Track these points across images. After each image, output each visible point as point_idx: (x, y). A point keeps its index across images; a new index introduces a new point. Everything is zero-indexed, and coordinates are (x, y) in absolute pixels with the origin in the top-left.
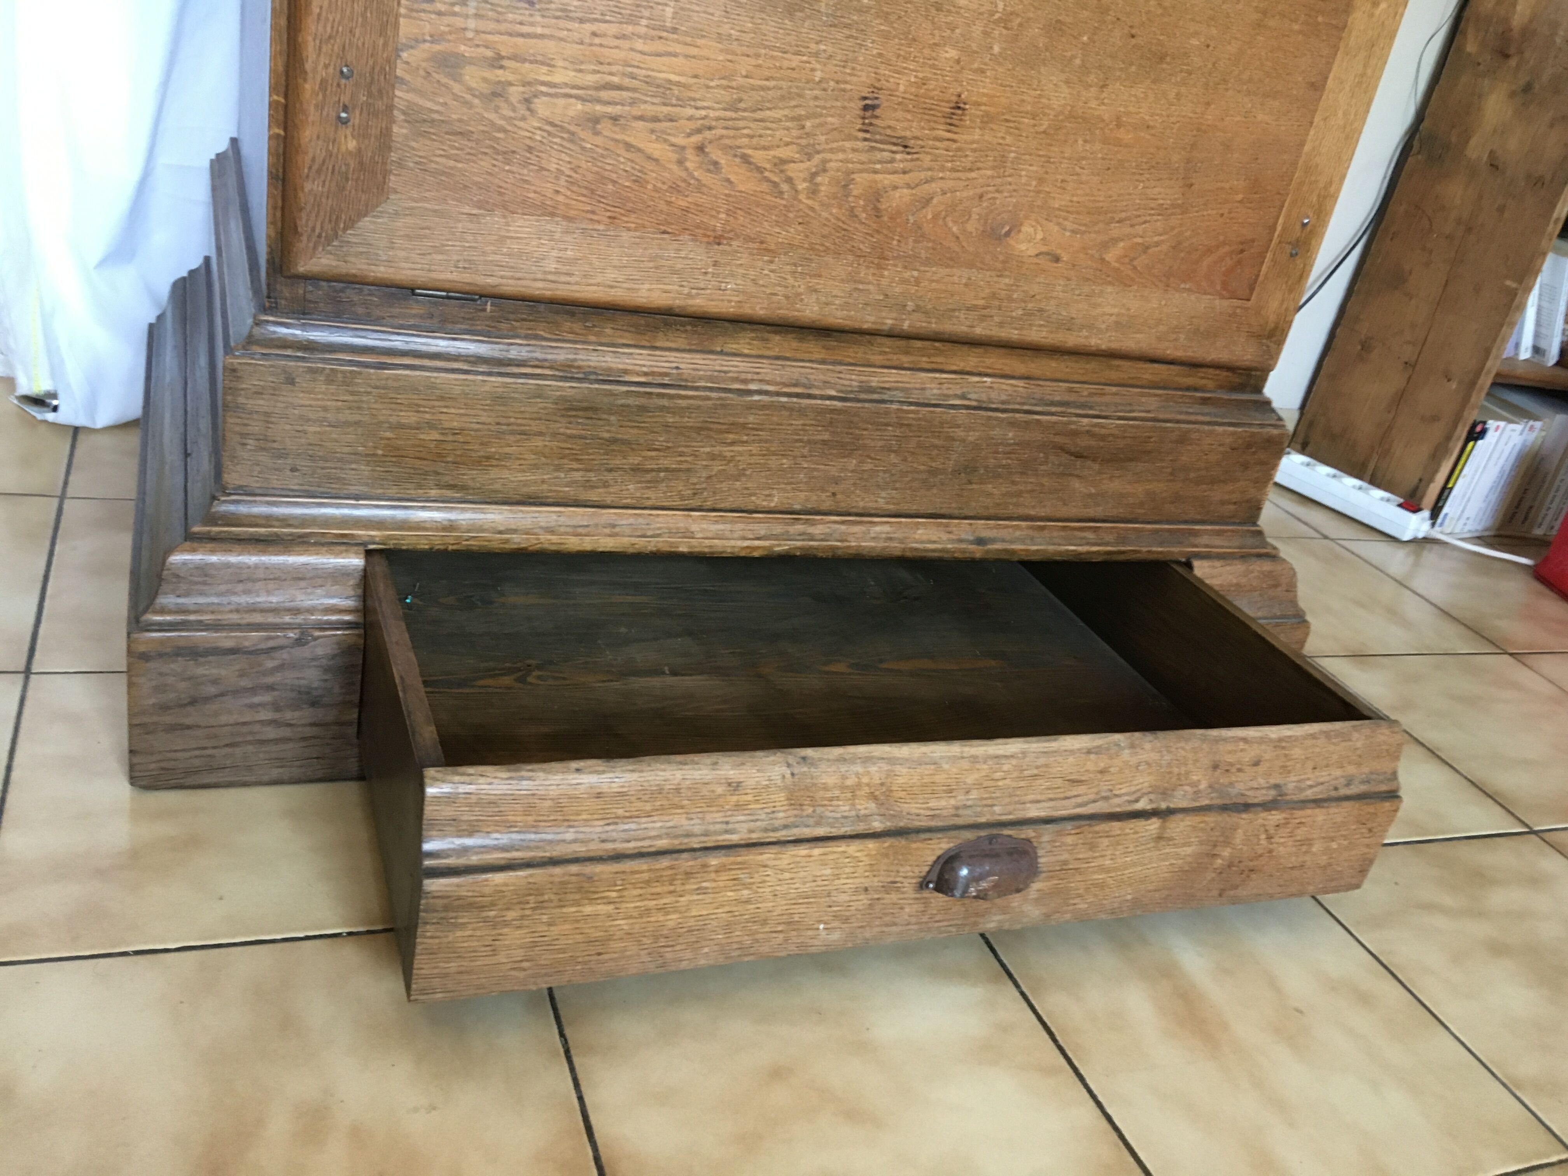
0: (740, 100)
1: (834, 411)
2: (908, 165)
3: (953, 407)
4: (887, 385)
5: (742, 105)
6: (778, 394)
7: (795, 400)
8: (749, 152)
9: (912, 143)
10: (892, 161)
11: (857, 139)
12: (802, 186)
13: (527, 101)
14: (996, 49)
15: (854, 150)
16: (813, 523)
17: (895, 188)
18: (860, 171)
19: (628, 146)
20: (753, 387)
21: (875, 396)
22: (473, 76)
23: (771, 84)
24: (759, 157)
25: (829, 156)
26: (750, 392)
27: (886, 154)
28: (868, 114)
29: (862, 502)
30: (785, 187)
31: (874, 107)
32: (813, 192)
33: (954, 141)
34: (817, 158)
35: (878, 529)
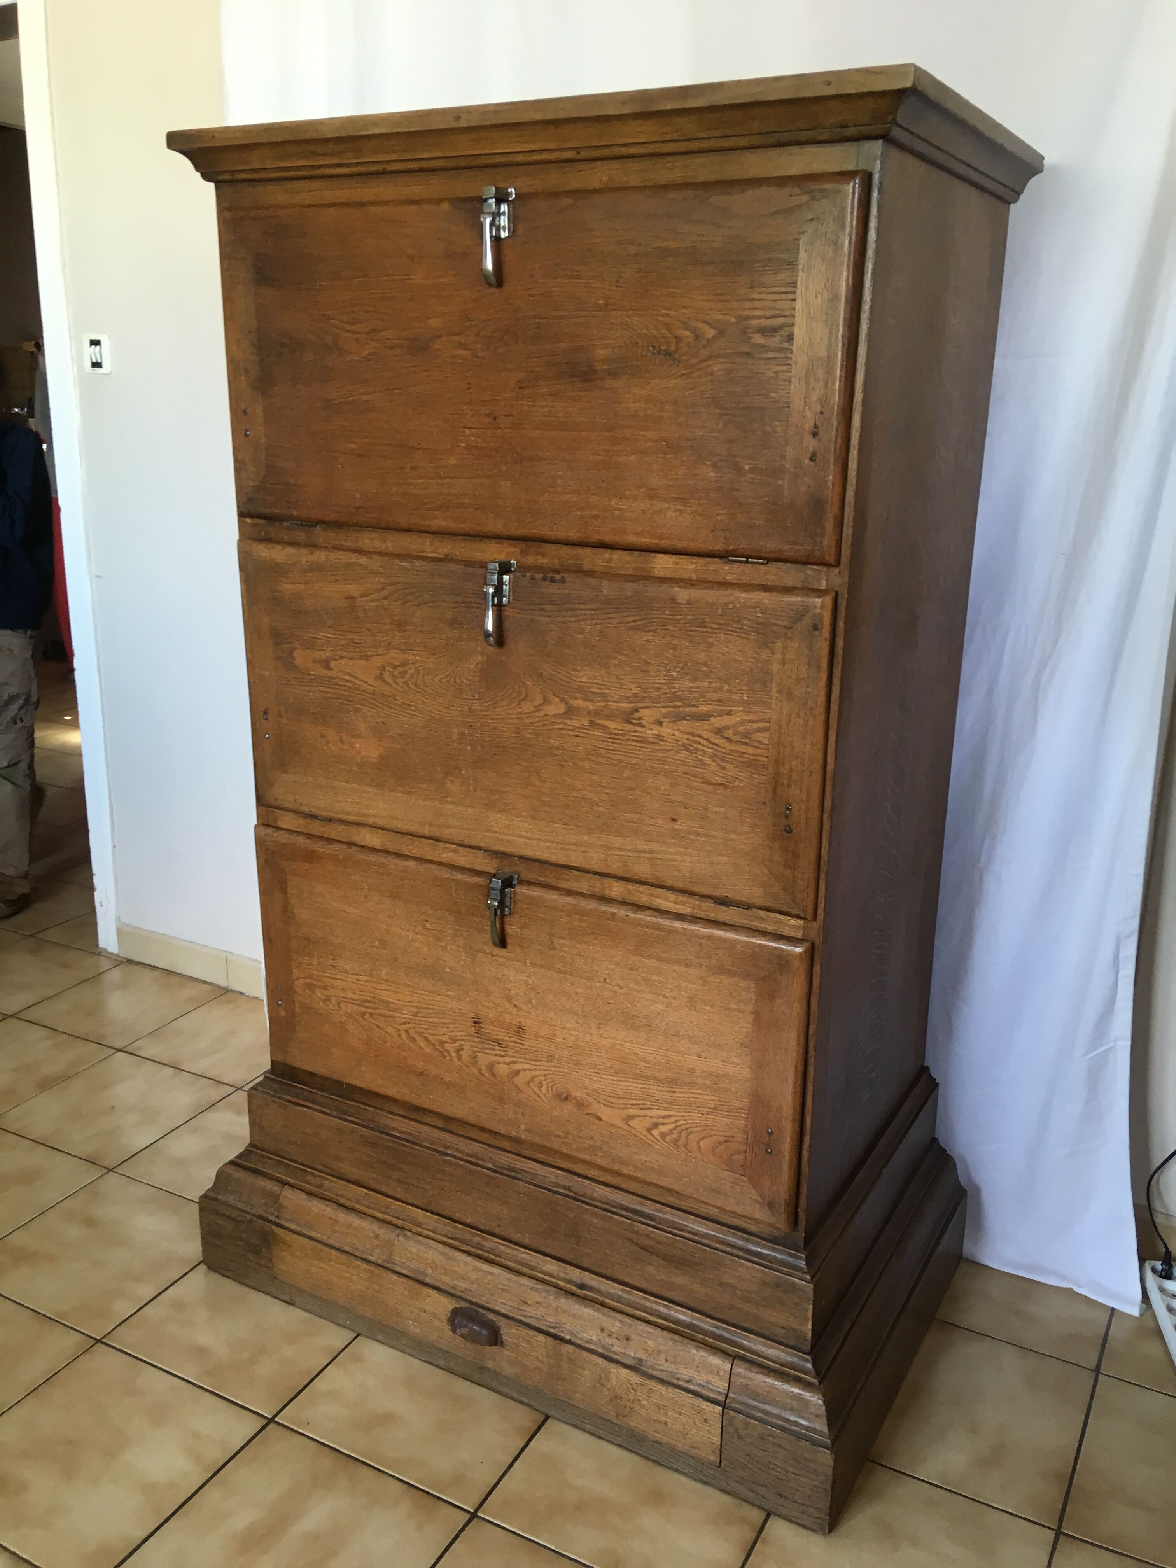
0: (419, 1013)
1: (489, 1176)
2: (503, 1053)
3: (559, 1193)
4: (525, 1169)
5: (419, 1015)
6: (461, 1159)
7: (467, 1164)
8: (427, 1035)
9: (501, 1042)
10: (494, 1050)
11: (474, 1036)
12: (454, 1055)
13: (338, 1004)
14: (534, 1002)
15: (474, 1042)
16: (486, 1240)
17: (499, 1063)
18: (480, 1052)
19: (378, 1026)
20: (449, 1152)
21: (513, 1174)
22: (318, 992)
23: (430, 1006)
24: (431, 1038)
25: (463, 1043)
26: (447, 1155)
27: (490, 1046)
28: (477, 1025)
29: (516, 1237)
30: (446, 1054)
31: (479, 1023)
32: (460, 1058)
33: (523, 1045)
34: (457, 1044)
35: (523, 1255)
